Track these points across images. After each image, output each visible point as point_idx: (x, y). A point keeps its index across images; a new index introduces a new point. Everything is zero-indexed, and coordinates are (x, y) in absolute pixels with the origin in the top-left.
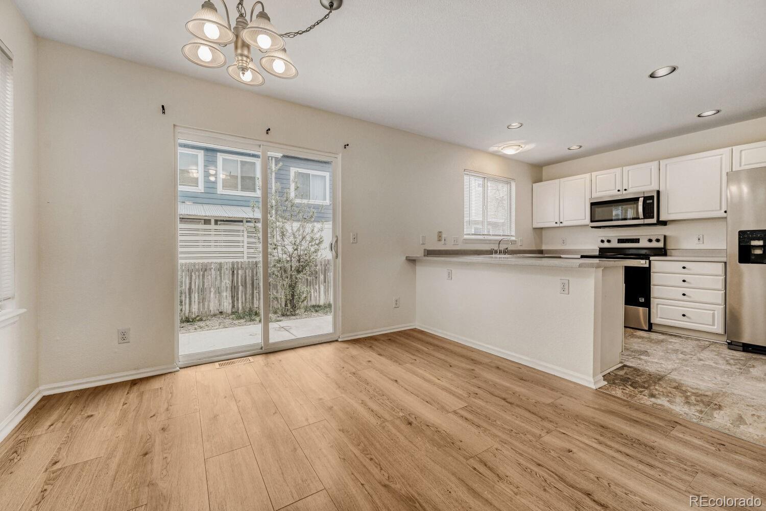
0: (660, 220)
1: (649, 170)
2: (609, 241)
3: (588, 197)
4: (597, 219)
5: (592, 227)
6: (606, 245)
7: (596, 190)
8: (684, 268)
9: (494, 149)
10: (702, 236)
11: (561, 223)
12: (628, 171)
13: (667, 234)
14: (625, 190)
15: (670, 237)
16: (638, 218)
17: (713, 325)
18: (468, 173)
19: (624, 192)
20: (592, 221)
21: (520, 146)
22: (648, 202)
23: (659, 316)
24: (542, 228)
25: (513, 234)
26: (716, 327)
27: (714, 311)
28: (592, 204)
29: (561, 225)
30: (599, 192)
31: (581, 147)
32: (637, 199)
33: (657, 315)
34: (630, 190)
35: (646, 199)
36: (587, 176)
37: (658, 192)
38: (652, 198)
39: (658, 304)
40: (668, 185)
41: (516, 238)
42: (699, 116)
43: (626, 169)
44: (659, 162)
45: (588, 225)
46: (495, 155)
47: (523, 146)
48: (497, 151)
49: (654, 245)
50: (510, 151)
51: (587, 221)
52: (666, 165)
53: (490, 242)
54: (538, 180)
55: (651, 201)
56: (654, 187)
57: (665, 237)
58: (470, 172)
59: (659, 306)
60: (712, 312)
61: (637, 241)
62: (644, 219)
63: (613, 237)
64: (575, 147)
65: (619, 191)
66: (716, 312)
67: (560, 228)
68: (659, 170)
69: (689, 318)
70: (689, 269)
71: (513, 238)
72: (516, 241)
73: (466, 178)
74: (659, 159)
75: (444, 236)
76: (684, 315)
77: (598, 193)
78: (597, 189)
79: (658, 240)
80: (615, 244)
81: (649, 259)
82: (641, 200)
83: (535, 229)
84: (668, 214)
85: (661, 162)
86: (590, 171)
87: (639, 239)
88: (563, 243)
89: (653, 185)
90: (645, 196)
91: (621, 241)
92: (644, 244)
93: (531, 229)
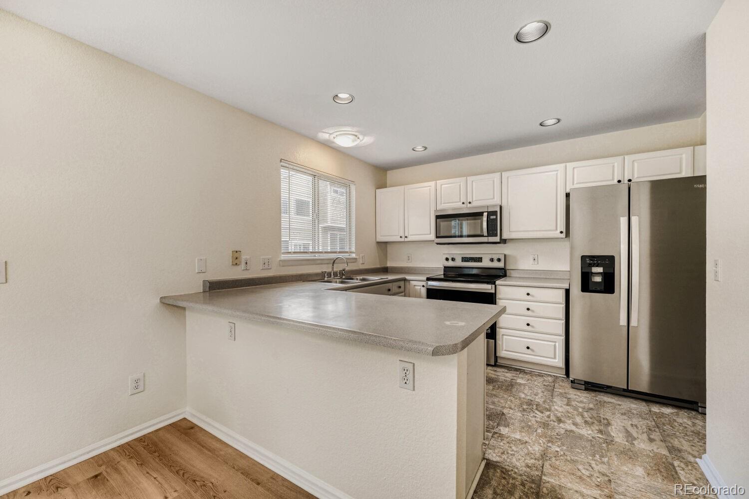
0: (503, 238)
1: (492, 182)
2: (453, 259)
3: (433, 209)
4: (442, 234)
5: (437, 244)
6: (450, 264)
7: (441, 202)
8: (528, 294)
9: (323, 136)
10: (536, 256)
11: (406, 237)
12: (472, 182)
13: (506, 253)
14: (470, 203)
15: (509, 255)
16: (483, 236)
17: (555, 358)
18: (287, 165)
19: (469, 205)
20: (437, 237)
21: (356, 136)
22: (492, 217)
23: (504, 349)
24: (387, 242)
25: (353, 249)
26: (557, 361)
27: (555, 342)
28: (438, 217)
29: (406, 240)
30: (444, 203)
31: (426, 148)
32: (481, 214)
33: (503, 348)
34: (474, 204)
35: (490, 214)
36: (432, 184)
37: (501, 207)
38: (495, 213)
39: (503, 335)
40: (509, 200)
41: (357, 255)
42: (541, 125)
43: (470, 179)
44: (501, 173)
45: (434, 241)
46: (328, 146)
47: (361, 137)
48: (328, 141)
49: (496, 264)
50: (345, 141)
51: (432, 236)
52: (508, 178)
53: (322, 262)
54: (382, 185)
55: (494, 217)
56: (496, 201)
57: (505, 255)
58: (289, 164)
59: (505, 337)
60: (554, 344)
61: (479, 260)
62: (488, 236)
63: (457, 254)
64: (419, 148)
65: (463, 203)
66: (557, 344)
67: (404, 243)
68: (501, 182)
69: (533, 350)
70: (533, 296)
71: (354, 256)
72: (356, 259)
73: (284, 172)
74: (501, 171)
75: (244, 257)
76: (528, 348)
77: (442, 205)
78: (442, 200)
79: (499, 260)
80: (459, 263)
81: (494, 283)
82: (485, 214)
83: (378, 243)
84: (510, 231)
85: (503, 173)
86: (435, 179)
87: (481, 258)
88: (409, 260)
89: (495, 199)
90: (489, 211)
91: (465, 259)
92: (486, 263)
93: (374, 244)
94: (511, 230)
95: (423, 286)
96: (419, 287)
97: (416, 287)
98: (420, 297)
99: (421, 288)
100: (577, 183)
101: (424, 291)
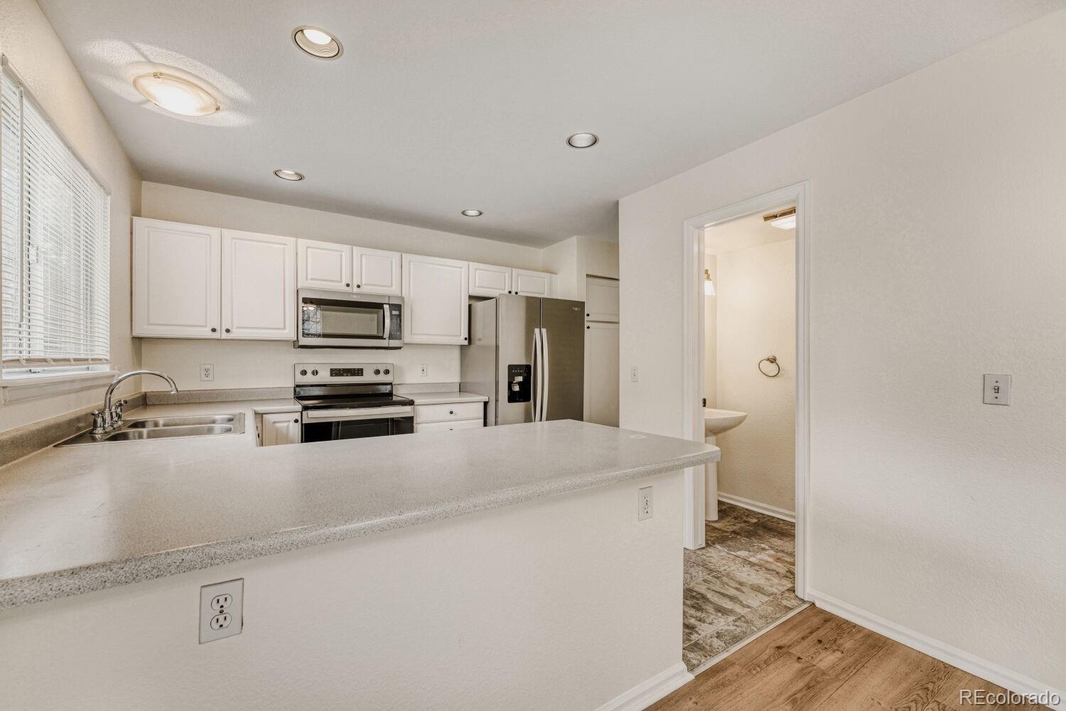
0: (405, 342)
1: (390, 263)
2: (315, 373)
3: (290, 285)
6: (309, 379)
7: (307, 277)
8: (452, 413)
10: (425, 365)
11: (226, 331)
12: (361, 256)
14: (358, 286)
16: (380, 338)
19: (356, 289)
20: (304, 335)
21: (216, 102)
22: (394, 312)
28: (303, 301)
29: (225, 336)
30: (311, 279)
32: (378, 306)
34: (364, 287)
35: (391, 308)
37: (402, 300)
38: (398, 307)
41: (112, 368)
43: (358, 251)
45: (287, 341)
49: (384, 378)
51: (290, 332)
52: (409, 263)
55: (397, 313)
56: (394, 290)
57: (393, 366)
61: (359, 372)
62: (389, 339)
63: (324, 365)
64: (288, 173)
65: (347, 285)
68: (401, 268)
70: (456, 414)
71: (106, 369)
74: (401, 251)
77: (309, 281)
78: (309, 273)
79: (387, 372)
80: (327, 378)
81: (412, 403)
82: (387, 308)
83: (134, 340)
84: (412, 334)
85: (402, 255)
87: (362, 370)
88: (207, 376)
89: (394, 288)
90: (391, 303)
91: (335, 372)
92: (368, 377)
93: (129, 341)
94: (414, 332)
95: (296, 421)
96: (285, 424)
97: (278, 425)
98: (288, 440)
99: (288, 426)
100: (478, 287)
101: (296, 430)
